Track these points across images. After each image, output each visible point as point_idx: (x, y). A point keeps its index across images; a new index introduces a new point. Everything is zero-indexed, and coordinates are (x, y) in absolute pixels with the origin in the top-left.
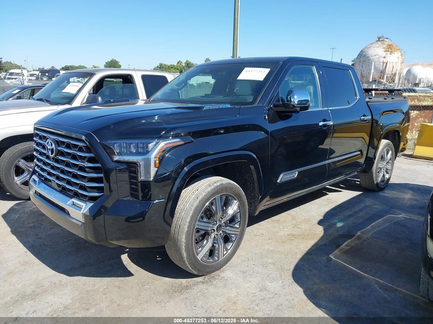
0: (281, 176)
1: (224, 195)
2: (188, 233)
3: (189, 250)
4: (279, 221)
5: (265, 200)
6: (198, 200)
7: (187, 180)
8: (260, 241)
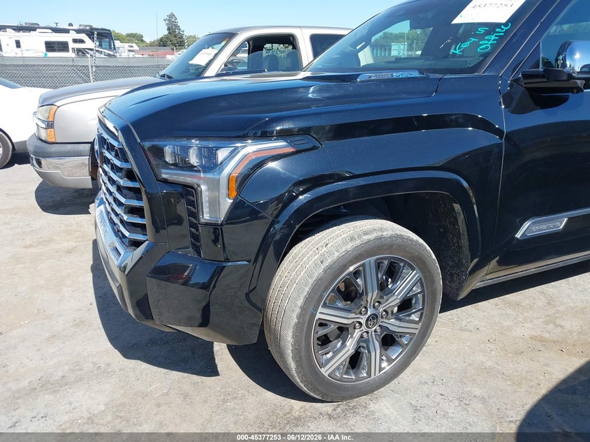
0: (527, 225)
1: (385, 258)
2: (298, 327)
3: (300, 358)
4: (518, 304)
5: (485, 270)
6: (323, 267)
7: (297, 227)
8: (468, 344)
